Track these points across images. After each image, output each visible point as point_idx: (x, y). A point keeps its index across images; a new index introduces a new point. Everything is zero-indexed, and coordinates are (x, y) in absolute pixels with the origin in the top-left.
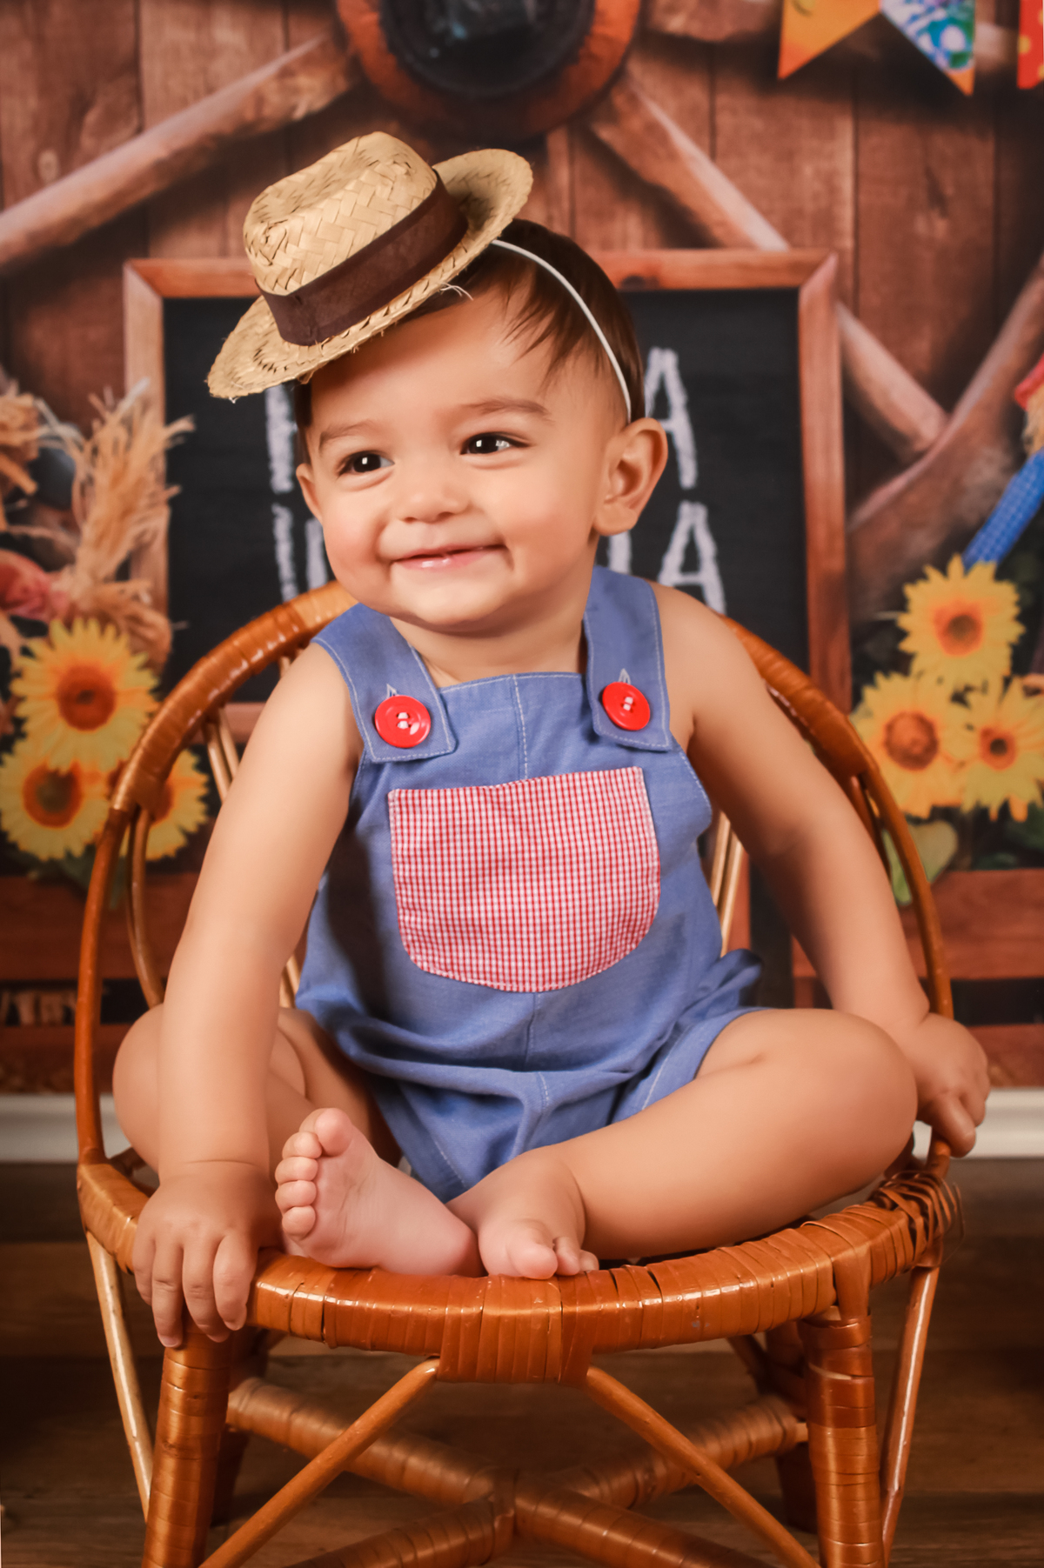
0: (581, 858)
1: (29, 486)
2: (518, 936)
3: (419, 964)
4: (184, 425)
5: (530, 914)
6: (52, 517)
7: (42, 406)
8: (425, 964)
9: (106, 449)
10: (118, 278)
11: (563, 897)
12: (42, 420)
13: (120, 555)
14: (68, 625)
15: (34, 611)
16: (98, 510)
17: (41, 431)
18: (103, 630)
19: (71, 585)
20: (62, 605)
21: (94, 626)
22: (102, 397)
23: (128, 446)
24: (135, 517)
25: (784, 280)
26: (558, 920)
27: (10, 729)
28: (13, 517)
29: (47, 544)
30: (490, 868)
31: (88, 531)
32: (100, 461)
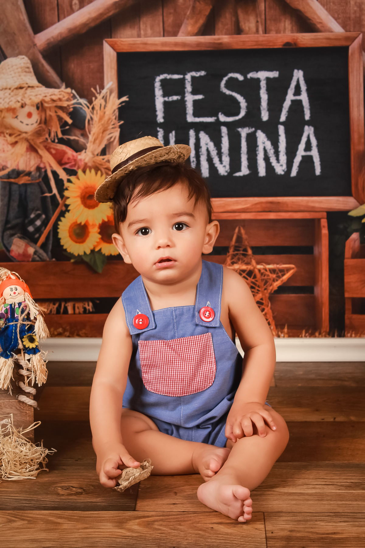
0: (193, 360)
1: (70, 121)
2: (175, 382)
3: (148, 389)
4: (125, 99)
5: (178, 376)
6: (78, 132)
7: (74, 91)
8: (149, 389)
9: (97, 107)
10: (102, 44)
11: (188, 371)
12: (74, 97)
13: (103, 146)
14: (84, 172)
15: (71, 166)
16: (95, 129)
17: (75, 101)
18: (96, 174)
19: (85, 157)
20: (82, 164)
21: (93, 171)
22: (96, 90)
23: (105, 106)
24: (108, 132)
25: (344, 43)
26: (186, 377)
27: (64, 209)
28: (64, 133)
29: (77, 142)
30: (167, 363)
31: (91, 137)
32: (95, 112)
